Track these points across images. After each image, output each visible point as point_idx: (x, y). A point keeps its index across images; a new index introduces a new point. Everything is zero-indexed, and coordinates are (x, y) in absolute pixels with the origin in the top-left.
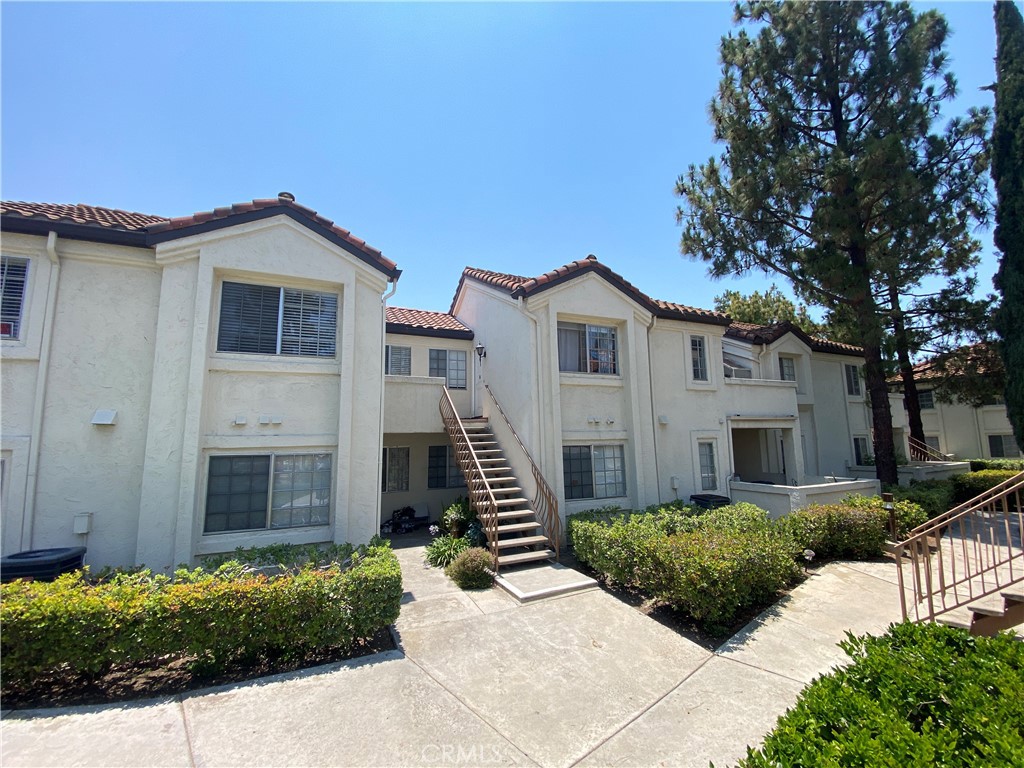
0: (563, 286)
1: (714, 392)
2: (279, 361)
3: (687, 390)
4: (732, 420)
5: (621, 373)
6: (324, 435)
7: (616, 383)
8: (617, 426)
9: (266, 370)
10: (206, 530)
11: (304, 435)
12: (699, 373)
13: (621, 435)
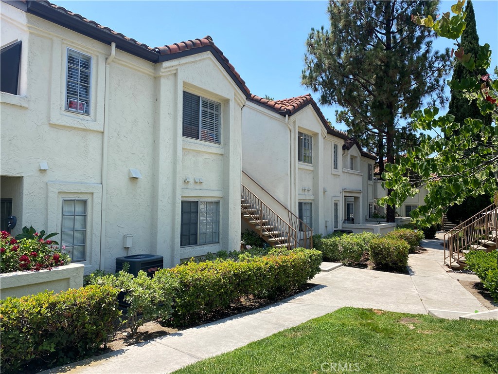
0: (301, 111)
1: (339, 175)
2: (200, 144)
3: (331, 174)
4: (345, 192)
5: (313, 163)
6: (218, 190)
7: (311, 168)
8: (311, 193)
9: (196, 149)
10: (181, 245)
11: (210, 190)
12: (336, 167)
13: (312, 198)
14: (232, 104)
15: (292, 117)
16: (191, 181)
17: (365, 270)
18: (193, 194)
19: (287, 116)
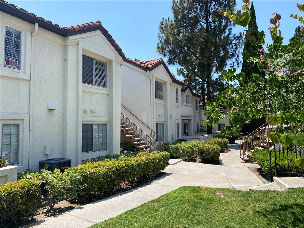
0: (156, 68)
1: (179, 107)
2: (94, 88)
3: (175, 106)
4: (183, 117)
5: (164, 99)
6: (106, 117)
7: (163, 103)
8: (163, 117)
9: (91, 91)
10: (82, 152)
11: (101, 117)
12: (177, 102)
13: (164, 120)
14: (114, 63)
15: (151, 72)
16: (89, 111)
17: (195, 163)
18: (89, 119)
19: (148, 71)
